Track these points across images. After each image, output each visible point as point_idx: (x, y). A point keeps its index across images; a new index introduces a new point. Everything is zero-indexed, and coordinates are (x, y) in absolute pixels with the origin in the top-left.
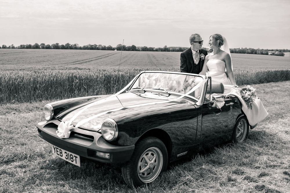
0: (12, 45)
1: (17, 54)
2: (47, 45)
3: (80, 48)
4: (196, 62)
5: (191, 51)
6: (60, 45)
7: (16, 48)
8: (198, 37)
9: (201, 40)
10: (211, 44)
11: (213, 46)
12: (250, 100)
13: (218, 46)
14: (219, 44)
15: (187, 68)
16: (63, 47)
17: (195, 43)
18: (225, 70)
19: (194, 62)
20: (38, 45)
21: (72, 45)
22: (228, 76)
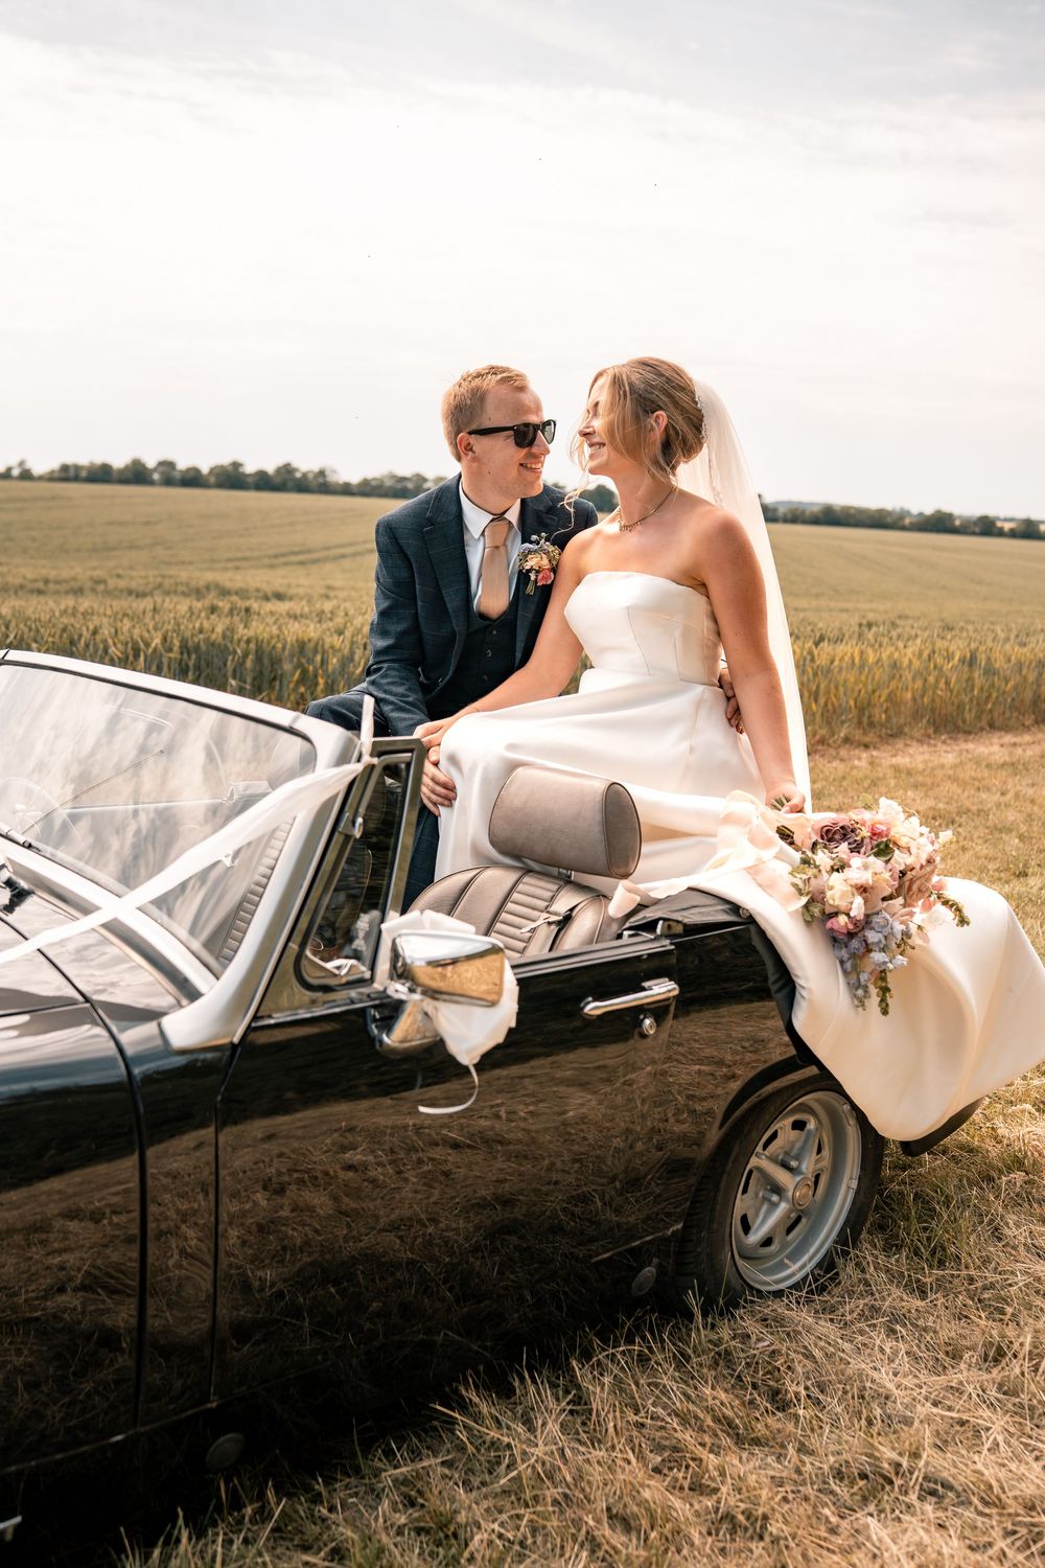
0: (21, 464)
1: (18, 505)
2: (189, 470)
3: (346, 490)
4: (491, 597)
5: (453, 509)
6: (250, 468)
7: (41, 478)
8: (504, 390)
9: (533, 419)
10: (596, 439)
11: (613, 454)
12: (872, 936)
13: (656, 463)
14: (666, 446)
15: (420, 641)
16: (264, 482)
17: (481, 444)
18: (714, 658)
19: (468, 597)
20: (144, 466)
21: (305, 475)
22: (735, 717)
